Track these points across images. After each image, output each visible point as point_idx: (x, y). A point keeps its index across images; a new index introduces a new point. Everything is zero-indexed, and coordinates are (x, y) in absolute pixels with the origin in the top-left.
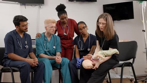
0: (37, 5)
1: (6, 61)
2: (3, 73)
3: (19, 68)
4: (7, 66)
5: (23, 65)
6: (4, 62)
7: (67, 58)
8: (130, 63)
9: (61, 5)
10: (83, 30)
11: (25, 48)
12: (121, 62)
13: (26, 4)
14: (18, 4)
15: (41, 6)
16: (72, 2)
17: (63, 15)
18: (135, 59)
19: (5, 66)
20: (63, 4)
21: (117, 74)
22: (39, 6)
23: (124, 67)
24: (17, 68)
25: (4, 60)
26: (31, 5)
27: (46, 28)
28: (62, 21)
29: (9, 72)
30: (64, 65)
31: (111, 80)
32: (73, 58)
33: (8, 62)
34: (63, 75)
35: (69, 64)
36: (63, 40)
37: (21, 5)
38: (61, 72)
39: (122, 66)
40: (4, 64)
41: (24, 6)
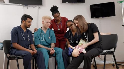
0: (37, 6)
1: (13, 51)
2: (10, 60)
3: (22, 56)
4: (13, 54)
5: (26, 54)
6: (10, 52)
7: (61, 48)
8: (112, 52)
9: (54, 6)
10: (71, 27)
11: (28, 40)
12: (105, 51)
13: (28, 5)
14: (21, 5)
15: (40, 7)
16: (65, 3)
17: (56, 14)
18: (116, 48)
19: (11, 55)
20: (56, 6)
21: (102, 60)
22: (39, 7)
23: (106, 55)
24: (21, 56)
25: (10, 50)
26: (32, 6)
27: (43, 22)
28: (56, 19)
29: (15, 59)
30: (58, 54)
31: (97, 65)
32: (66, 48)
33: (14, 51)
34: (58, 62)
35: (62, 52)
36: (58, 34)
37: (23, 6)
38: (56, 59)
39: (105, 54)
40: (11, 53)
41: (27, 7)
